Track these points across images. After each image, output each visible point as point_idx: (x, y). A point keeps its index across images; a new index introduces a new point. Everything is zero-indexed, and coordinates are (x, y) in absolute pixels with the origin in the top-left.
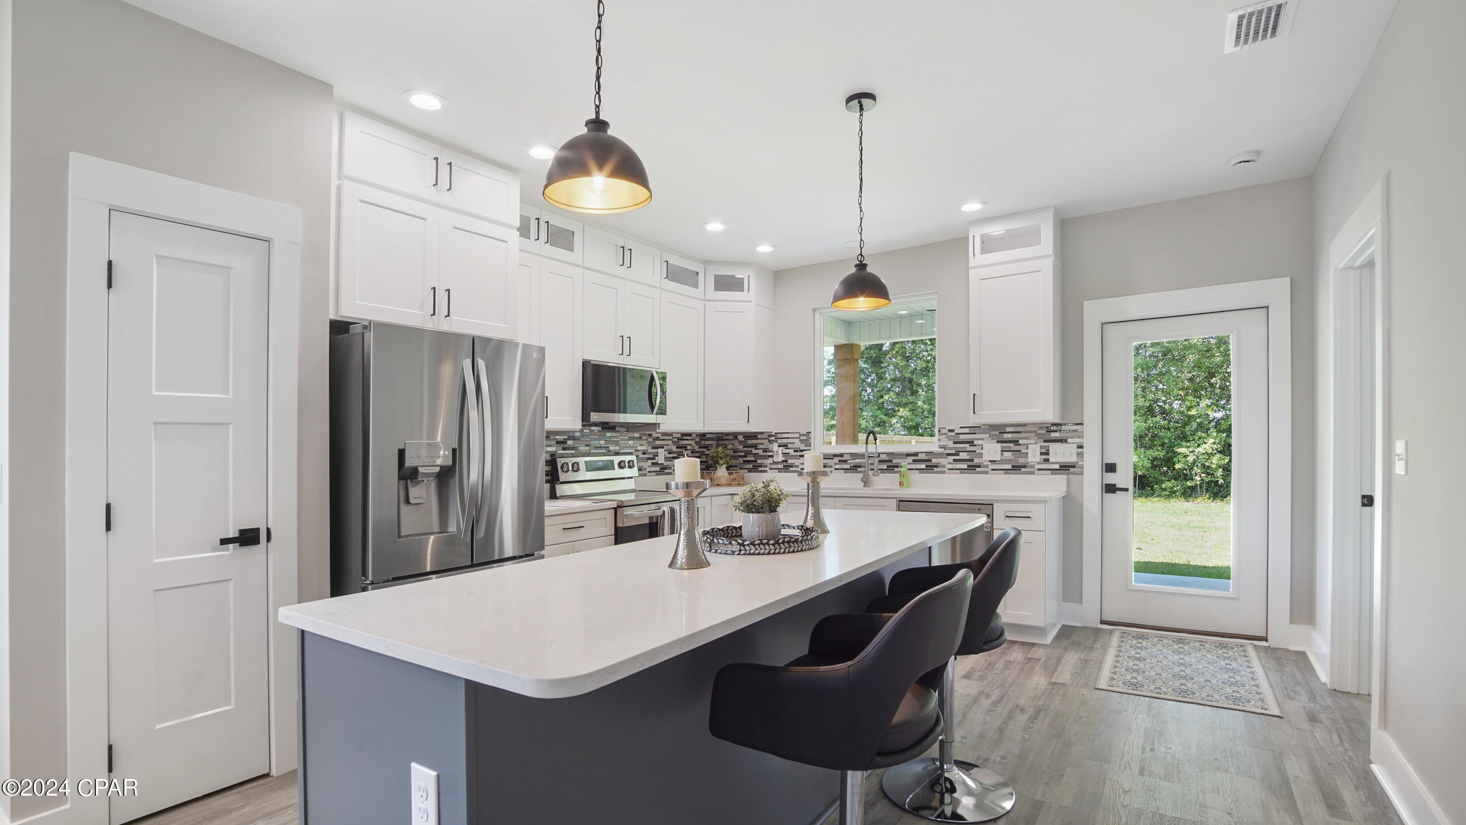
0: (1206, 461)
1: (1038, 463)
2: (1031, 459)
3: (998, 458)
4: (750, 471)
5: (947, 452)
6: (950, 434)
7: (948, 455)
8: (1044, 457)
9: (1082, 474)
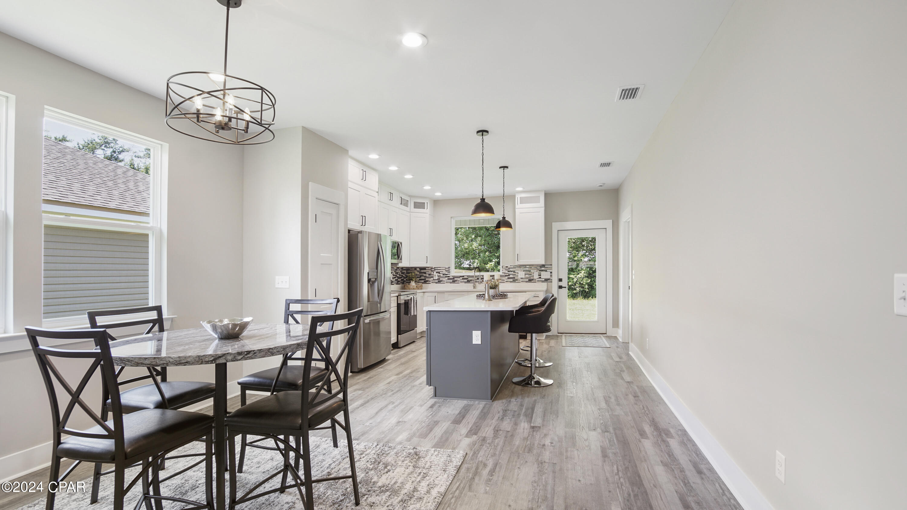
0: (581, 281)
1: (537, 279)
2: (535, 277)
3: (524, 277)
4: (423, 283)
5: (505, 275)
6: (506, 268)
7: (506, 276)
8: (539, 276)
9: (552, 282)
